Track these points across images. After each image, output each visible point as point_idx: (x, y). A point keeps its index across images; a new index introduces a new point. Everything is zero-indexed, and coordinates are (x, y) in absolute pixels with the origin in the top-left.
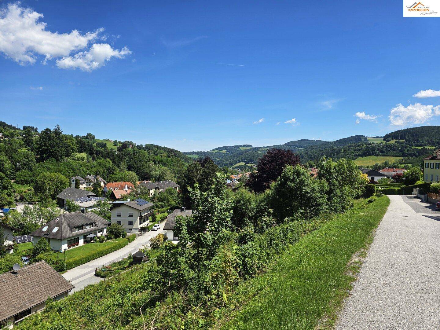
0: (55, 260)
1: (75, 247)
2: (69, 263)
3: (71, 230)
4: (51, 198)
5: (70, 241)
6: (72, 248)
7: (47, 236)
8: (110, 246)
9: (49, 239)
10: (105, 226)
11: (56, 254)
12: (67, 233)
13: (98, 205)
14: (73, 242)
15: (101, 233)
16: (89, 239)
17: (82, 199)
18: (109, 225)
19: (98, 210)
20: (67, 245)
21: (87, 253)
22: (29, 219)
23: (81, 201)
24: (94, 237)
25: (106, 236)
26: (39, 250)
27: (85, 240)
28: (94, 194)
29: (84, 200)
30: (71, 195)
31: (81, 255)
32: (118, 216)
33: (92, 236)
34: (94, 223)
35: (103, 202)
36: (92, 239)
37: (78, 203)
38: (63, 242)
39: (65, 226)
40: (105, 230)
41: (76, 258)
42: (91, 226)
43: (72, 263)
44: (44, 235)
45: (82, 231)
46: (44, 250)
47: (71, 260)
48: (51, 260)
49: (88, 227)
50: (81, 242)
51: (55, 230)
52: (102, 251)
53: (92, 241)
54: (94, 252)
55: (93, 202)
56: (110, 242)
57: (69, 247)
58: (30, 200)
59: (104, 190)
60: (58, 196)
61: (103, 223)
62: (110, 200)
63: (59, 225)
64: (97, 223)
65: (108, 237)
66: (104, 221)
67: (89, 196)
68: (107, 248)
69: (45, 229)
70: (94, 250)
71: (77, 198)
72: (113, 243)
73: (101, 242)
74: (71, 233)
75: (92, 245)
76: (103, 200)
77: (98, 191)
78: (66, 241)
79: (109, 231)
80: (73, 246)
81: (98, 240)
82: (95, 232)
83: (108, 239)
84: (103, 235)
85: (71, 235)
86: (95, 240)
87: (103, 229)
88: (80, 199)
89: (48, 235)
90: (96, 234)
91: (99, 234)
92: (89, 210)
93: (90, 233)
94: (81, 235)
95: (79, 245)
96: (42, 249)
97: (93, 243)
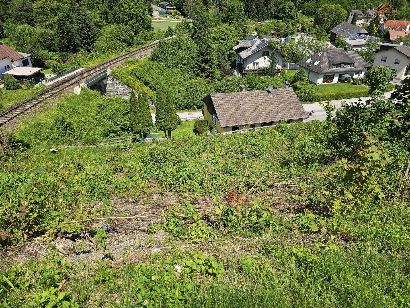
0: (308, 90)
1: (329, 83)
2: (318, 96)
3: (330, 66)
4: (326, 32)
5: (326, 77)
6: (326, 83)
7: (308, 68)
8: (361, 91)
9: (310, 71)
10: (364, 69)
11: (310, 85)
12: (326, 69)
13: (367, 45)
14: (328, 78)
15: (357, 75)
16: (344, 79)
17: (353, 35)
18: (369, 69)
19: (365, 50)
20: (322, 79)
21: (338, 91)
22: (301, 49)
23: (351, 38)
24: (349, 78)
25: (362, 80)
26: (297, 78)
27: (340, 78)
28: (366, 32)
29: (354, 37)
30: (344, 30)
31: (331, 92)
32: (382, 60)
33: (348, 76)
34: (354, 63)
35: (373, 42)
36: (346, 79)
37: (347, 41)
38: (320, 76)
39: (325, 62)
40: (363, 73)
41: (325, 94)
42: (350, 66)
43: (320, 96)
44: (307, 66)
45: (339, 69)
46: (301, 79)
47: (320, 94)
48: (304, 89)
49: (346, 66)
50: (336, 80)
51: (316, 63)
52: (351, 93)
53: (346, 82)
54: (343, 92)
55: (363, 41)
56: (363, 87)
57: (324, 82)
58: (309, 31)
59: (380, 29)
60: (332, 30)
61: (363, 65)
62: (381, 41)
63: (321, 59)
64: (356, 64)
65: (363, 81)
66: (365, 63)
67: (360, 34)
68: (358, 91)
69: (309, 61)
70: (344, 90)
71: (349, 34)
72: (365, 88)
73: (354, 84)
74: (329, 69)
75: (344, 85)
76: (374, 39)
77: (373, 29)
78: (323, 76)
79: (366, 75)
80: (328, 82)
81: (352, 81)
82: (351, 73)
83: (362, 83)
84: (359, 78)
85: (328, 71)
86: (349, 81)
87: (361, 71)
88: (351, 36)
89: (309, 66)
90: (352, 75)
91: (355, 76)
92: (355, 49)
93: (346, 72)
94: (337, 72)
95: (333, 83)
96: (300, 78)
97: (346, 84)
